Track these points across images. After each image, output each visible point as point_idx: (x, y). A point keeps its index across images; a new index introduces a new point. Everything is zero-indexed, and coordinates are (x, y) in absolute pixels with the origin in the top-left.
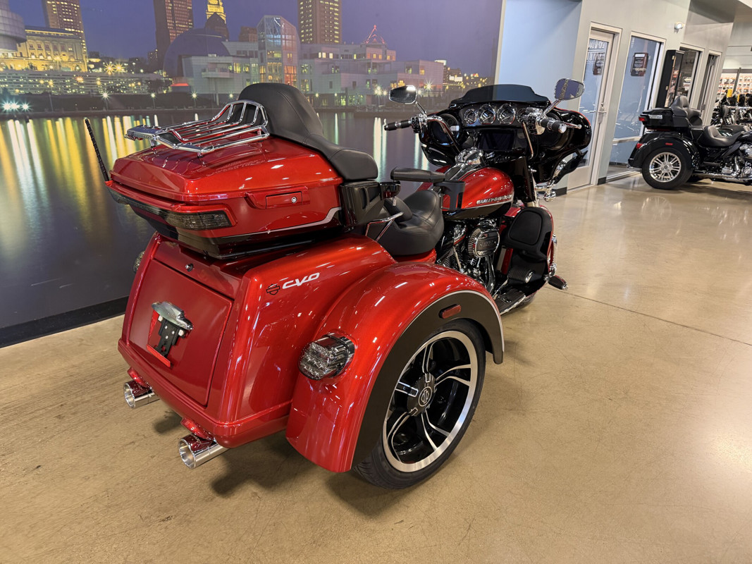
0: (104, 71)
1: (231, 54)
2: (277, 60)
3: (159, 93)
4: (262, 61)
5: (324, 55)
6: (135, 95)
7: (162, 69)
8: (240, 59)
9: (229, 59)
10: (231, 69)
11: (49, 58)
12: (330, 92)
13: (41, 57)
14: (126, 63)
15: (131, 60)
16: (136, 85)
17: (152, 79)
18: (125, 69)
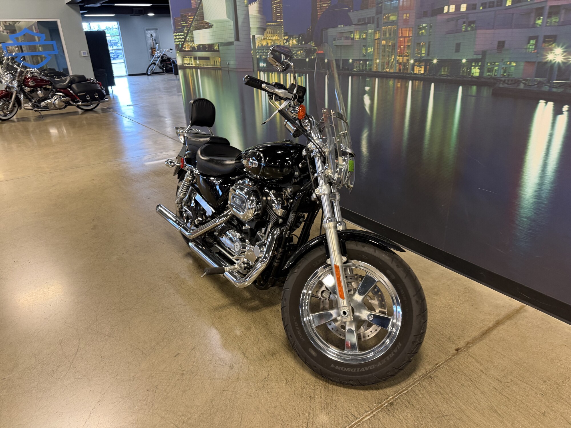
0: (289, 44)
1: (354, 23)
2: (393, 23)
3: (310, 58)
4: (378, 27)
5: (452, 8)
6: (300, 60)
7: (312, 41)
8: (360, 27)
9: (351, 28)
10: (352, 37)
11: (272, 38)
12: (455, 57)
13: (270, 38)
14: (297, 38)
15: (300, 36)
16: (301, 53)
17: (308, 48)
18: (297, 42)
